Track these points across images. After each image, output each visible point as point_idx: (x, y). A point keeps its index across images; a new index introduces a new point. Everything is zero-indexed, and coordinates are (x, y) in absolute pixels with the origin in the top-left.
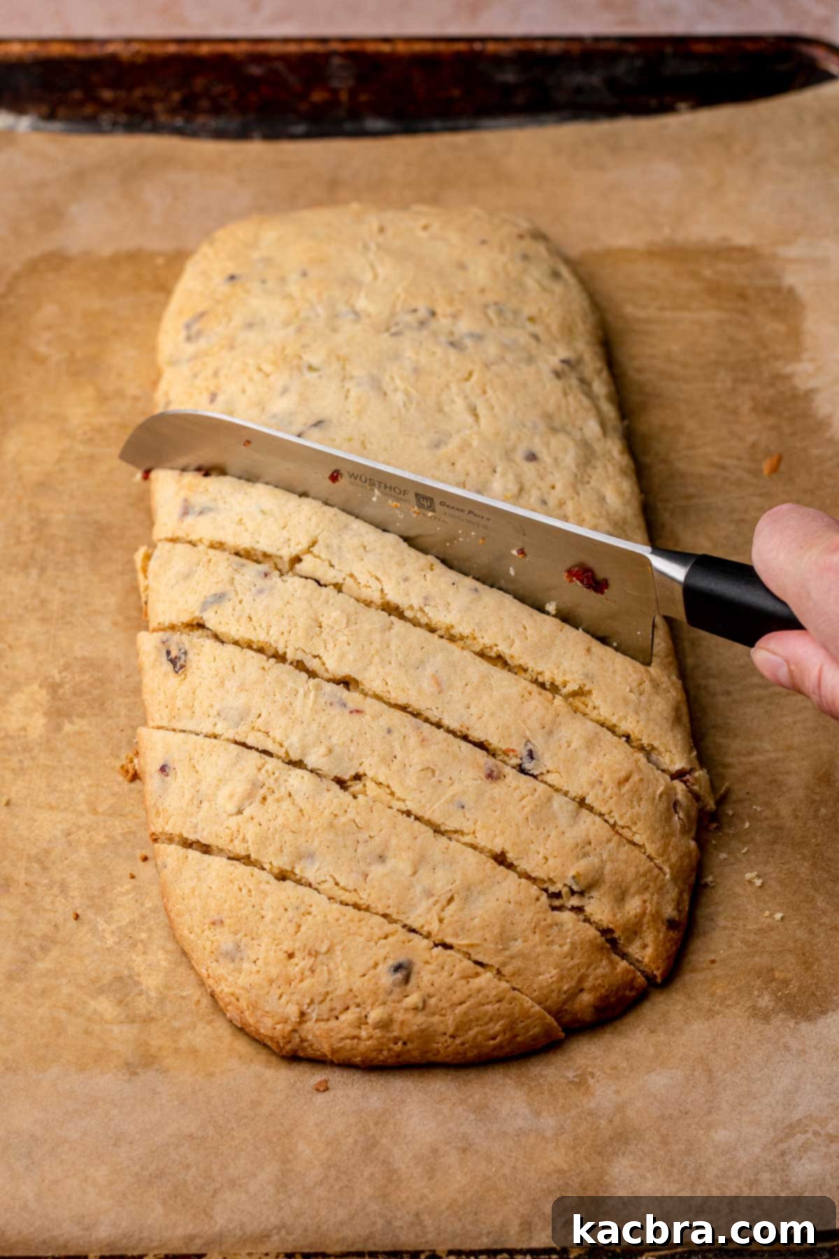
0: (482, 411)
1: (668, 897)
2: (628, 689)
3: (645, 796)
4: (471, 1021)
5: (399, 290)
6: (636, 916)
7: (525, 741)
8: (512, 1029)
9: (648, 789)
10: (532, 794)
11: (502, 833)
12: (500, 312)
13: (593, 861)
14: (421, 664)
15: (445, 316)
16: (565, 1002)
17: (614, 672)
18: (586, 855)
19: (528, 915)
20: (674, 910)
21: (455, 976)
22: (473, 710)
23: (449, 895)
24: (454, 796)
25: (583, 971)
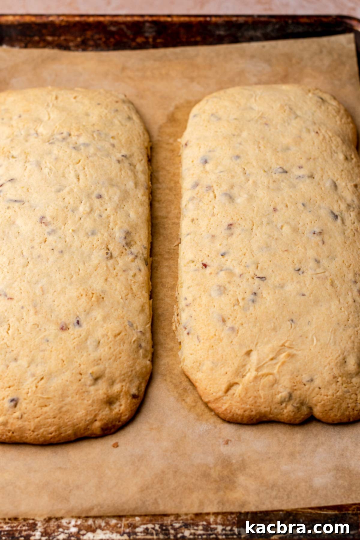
0: (81, 177)
1: (134, 385)
2: (120, 297)
3: (126, 342)
4: (41, 425)
5: (57, 124)
6: (117, 392)
7: (76, 316)
8: (59, 430)
9: (128, 338)
10: (79, 337)
11: (63, 353)
12: (99, 134)
13: (101, 367)
14: (37, 282)
15: (74, 136)
16: (88, 425)
17: (116, 290)
18: (98, 364)
19: (75, 387)
20: (136, 390)
21: (36, 406)
22: (56, 303)
23: (42, 377)
24: (45, 336)
25: (97, 412)
